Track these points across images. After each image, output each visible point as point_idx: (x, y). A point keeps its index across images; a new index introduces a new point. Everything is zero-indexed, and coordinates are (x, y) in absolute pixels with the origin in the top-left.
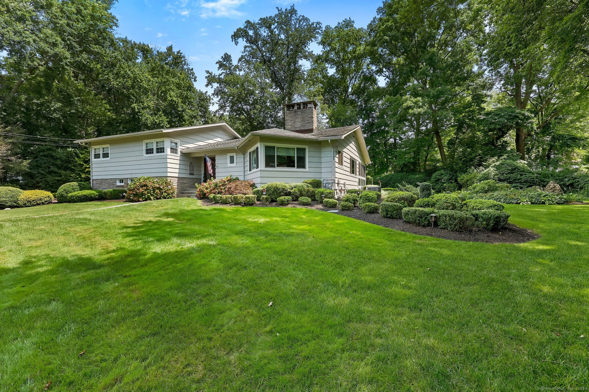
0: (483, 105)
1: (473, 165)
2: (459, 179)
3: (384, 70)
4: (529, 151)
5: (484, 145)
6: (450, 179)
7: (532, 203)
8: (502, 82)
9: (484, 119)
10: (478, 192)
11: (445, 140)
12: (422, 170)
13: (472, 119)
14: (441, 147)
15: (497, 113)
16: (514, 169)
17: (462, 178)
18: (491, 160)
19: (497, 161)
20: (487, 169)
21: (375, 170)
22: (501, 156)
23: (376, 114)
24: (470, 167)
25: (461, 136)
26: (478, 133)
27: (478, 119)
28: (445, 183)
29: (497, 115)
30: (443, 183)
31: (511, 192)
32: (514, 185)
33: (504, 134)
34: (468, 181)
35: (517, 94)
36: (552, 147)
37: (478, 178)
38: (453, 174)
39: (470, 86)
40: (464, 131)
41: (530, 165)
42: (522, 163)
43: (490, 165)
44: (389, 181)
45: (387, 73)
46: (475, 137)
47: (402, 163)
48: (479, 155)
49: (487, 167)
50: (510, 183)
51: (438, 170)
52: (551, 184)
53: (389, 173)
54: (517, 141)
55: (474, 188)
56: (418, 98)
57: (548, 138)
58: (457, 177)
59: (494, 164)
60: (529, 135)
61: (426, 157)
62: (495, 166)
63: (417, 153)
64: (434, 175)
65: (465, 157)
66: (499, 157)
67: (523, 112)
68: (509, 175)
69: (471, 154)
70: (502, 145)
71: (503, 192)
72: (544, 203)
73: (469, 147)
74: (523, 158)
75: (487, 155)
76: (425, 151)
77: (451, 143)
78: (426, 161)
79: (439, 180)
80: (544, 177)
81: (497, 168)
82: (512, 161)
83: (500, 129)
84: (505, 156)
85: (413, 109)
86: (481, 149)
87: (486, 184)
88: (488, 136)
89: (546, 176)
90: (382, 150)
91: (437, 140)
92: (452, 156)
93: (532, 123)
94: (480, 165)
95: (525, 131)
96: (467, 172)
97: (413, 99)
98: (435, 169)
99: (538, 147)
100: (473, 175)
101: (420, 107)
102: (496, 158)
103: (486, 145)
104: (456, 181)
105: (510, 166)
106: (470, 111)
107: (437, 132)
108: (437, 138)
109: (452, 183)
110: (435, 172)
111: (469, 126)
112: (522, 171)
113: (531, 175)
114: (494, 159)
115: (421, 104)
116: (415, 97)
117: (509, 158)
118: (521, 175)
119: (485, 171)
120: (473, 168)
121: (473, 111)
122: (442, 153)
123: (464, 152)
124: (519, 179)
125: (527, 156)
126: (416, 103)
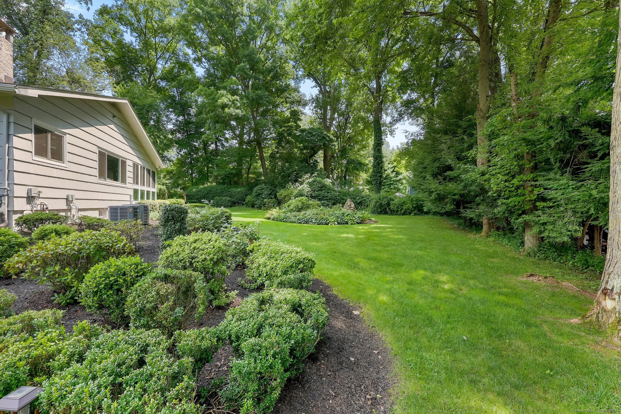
0: (299, 123)
1: (290, 180)
2: (278, 194)
3: (204, 60)
4: (332, 171)
5: (300, 161)
6: (270, 195)
7: (339, 223)
8: (314, 105)
9: (300, 135)
10: (292, 210)
11: (267, 153)
12: (245, 183)
13: (289, 135)
14: (262, 159)
15: (310, 132)
16: (323, 187)
17: (280, 193)
18: (305, 177)
19: (310, 178)
20: (302, 186)
21: (192, 179)
22: (313, 173)
23: (193, 111)
24: (288, 182)
25: (281, 151)
26: (296, 150)
27: (295, 134)
28: (265, 198)
29: (310, 133)
30: (264, 198)
31: (321, 210)
32: (323, 202)
33: (315, 153)
34: (286, 196)
35: (324, 117)
36: (347, 169)
37: (294, 194)
38: (273, 188)
39: (287, 98)
40: (283, 145)
41: (333, 183)
42: (328, 182)
43: (304, 181)
44: (208, 194)
45: (206, 64)
46: (292, 153)
47: (223, 172)
48: (296, 171)
49: (302, 183)
50: (320, 200)
51: (260, 184)
52: (348, 202)
53: (209, 184)
54: (325, 161)
55: (288, 206)
56: (235, 96)
57: (345, 162)
58: (277, 192)
59: (307, 181)
60: (333, 157)
61: (249, 169)
62: (309, 183)
63: (240, 163)
64: (255, 189)
65: (284, 172)
66: (311, 175)
67: (328, 135)
68: (319, 192)
69: (289, 169)
70: (314, 163)
71: (315, 211)
72: (347, 223)
73: (287, 162)
74: (328, 177)
75: (302, 171)
76: (247, 162)
77: (272, 156)
78: (248, 174)
79: (260, 194)
80: (343, 196)
81: (310, 184)
82: (321, 179)
83: (312, 149)
84: (316, 174)
85: (229, 108)
86: (297, 166)
87: (300, 201)
88: (303, 154)
89: (345, 195)
90: (201, 157)
91: (259, 152)
92: (273, 170)
93: (334, 145)
94: (296, 181)
95: (330, 153)
96: (285, 187)
97: (229, 96)
98: (257, 182)
99: (338, 169)
100: (290, 191)
101: (237, 108)
102: (309, 175)
103: (302, 162)
104: (276, 197)
105: (320, 183)
106: (288, 126)
107: (259, 142)
108: (259, 149)
109: (272, 198)
110: (256, 185)
111: (288, 142)
112: (329, 190)
113: (334, 193)
114: (307, 176)
115: (239, 105)
116: (233, 95)
117: (318, 176)
118: (328, 193)
119: (300, 187)
120: (290, 183)
121: (291, 127)
122: (263, 165)
123: (283, 166)
124: (326, 197)
125: (331, 176)
126: (233, 102)
